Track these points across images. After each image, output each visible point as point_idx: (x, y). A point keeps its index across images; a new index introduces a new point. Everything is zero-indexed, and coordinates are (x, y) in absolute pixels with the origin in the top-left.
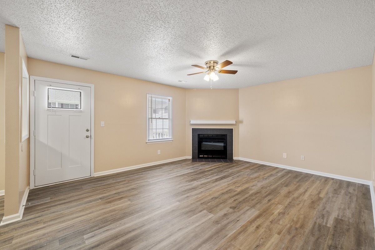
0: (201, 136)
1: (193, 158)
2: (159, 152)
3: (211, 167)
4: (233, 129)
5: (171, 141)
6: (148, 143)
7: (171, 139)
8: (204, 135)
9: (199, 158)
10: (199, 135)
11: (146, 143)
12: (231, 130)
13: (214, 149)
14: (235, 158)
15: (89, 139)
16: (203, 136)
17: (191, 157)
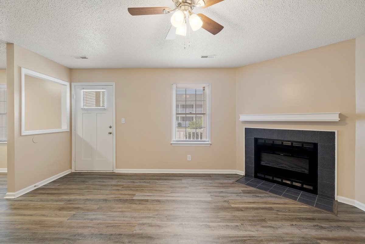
0: (259, 141)
1: (247, 175)
2: (189, 158)
3: (254, 203)
4: (334, 132)
5: (209, 145)
6: (173, 145)
7: (208, 142)
8: (265, 140)
9: (256, 177)
10: (256, 140)
11: (171, 144)
12: (331, 136)
13: (286, 167)
14: (339, 198)
15: (111, 135)
16: (263, 141)
17: (243, 173)
